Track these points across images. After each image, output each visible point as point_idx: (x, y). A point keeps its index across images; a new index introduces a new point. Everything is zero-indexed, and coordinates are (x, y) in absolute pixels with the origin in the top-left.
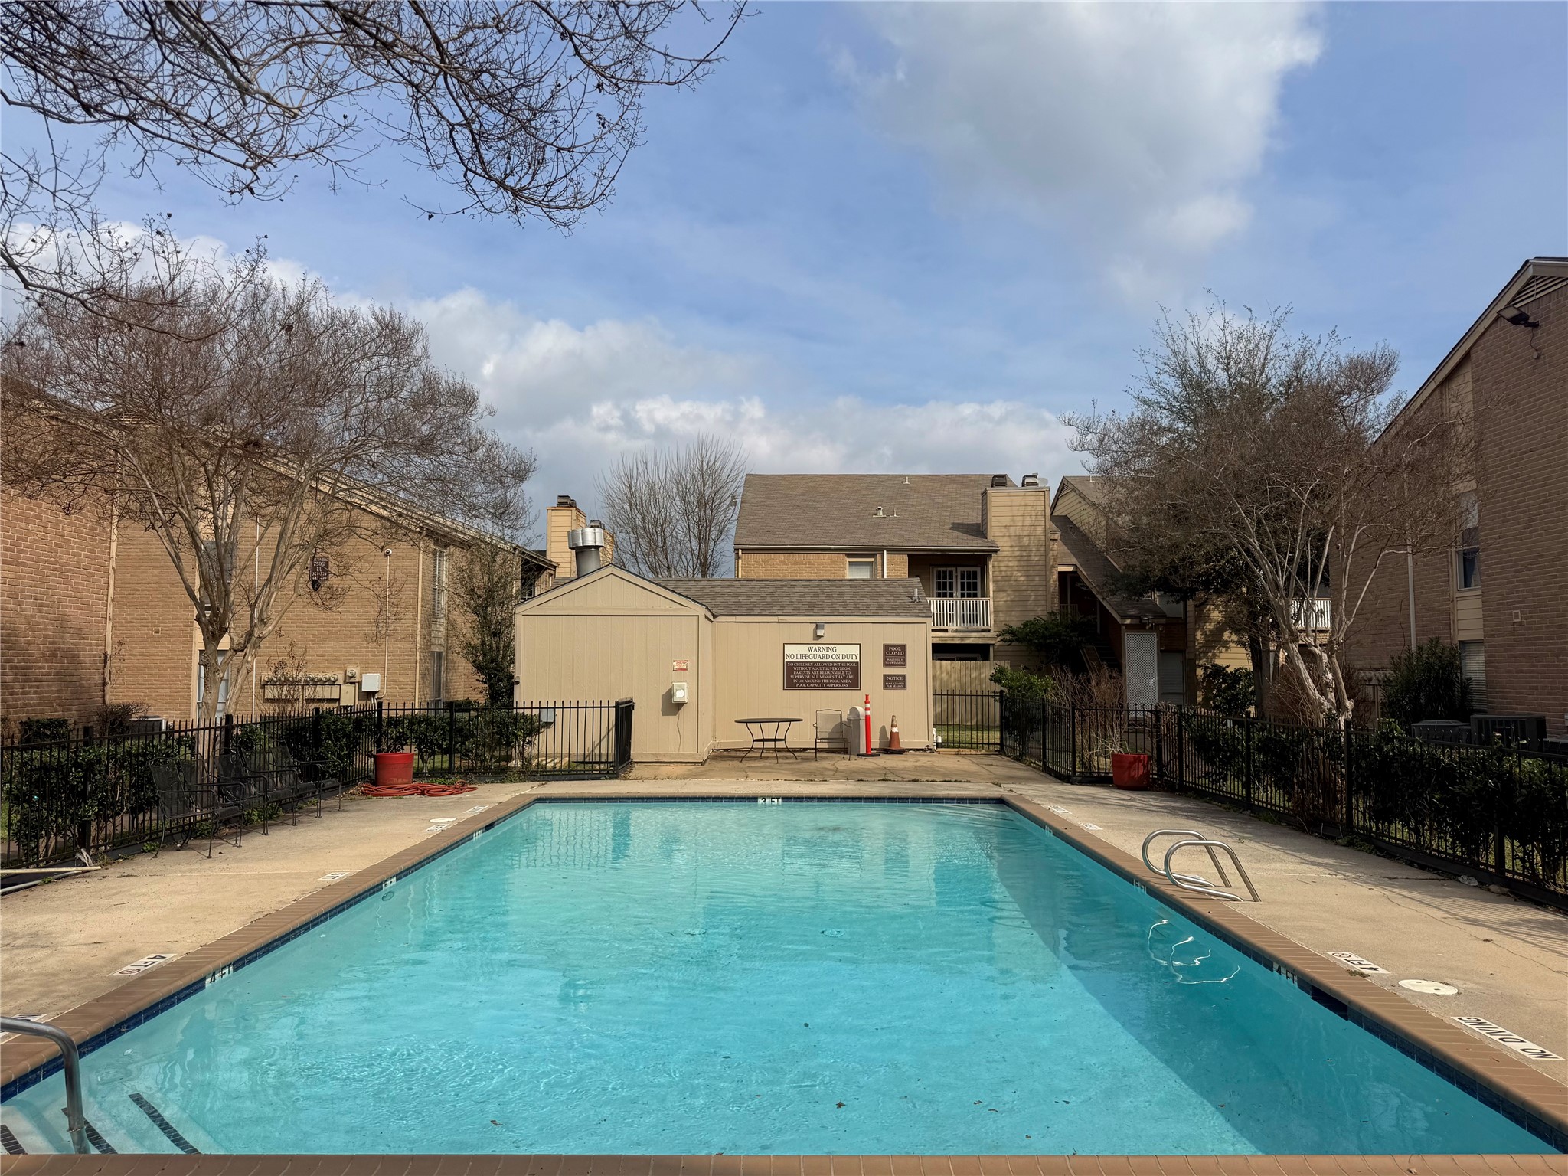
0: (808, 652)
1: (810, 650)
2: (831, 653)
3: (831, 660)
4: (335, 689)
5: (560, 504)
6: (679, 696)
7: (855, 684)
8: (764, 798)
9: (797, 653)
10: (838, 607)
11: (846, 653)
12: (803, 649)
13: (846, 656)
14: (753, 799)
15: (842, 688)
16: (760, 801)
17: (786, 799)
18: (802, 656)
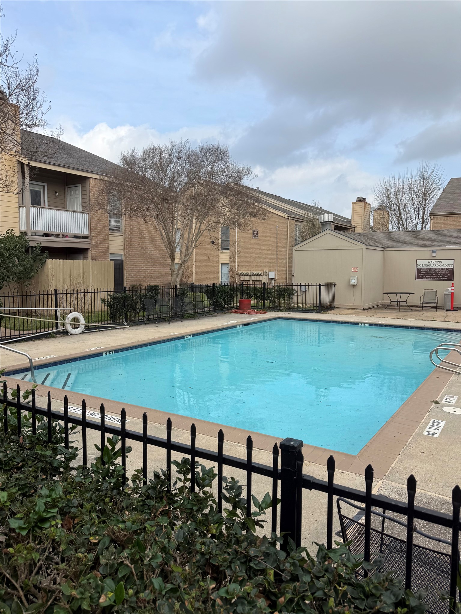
0: (428, 263)
1: (429, 262)
2: (439, 264)
3: (439, 267)
4: (261, 277)
5: (358, 201)
6: (353, 282)
7: (451, 278)
8: (361, 323)
9: (423, 264)
10: (445, 243)
11: (447, 264)
12: (426, 262)
13: (447, 265)
14: (357, 324)
15: (444, 280)
16: (360, 325)
17: (371, 325)
18: (425, 265)
